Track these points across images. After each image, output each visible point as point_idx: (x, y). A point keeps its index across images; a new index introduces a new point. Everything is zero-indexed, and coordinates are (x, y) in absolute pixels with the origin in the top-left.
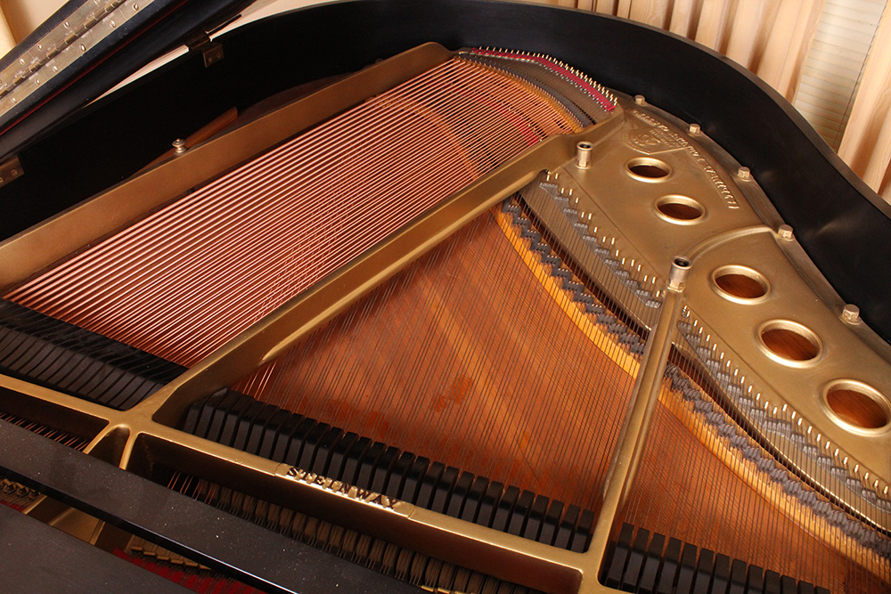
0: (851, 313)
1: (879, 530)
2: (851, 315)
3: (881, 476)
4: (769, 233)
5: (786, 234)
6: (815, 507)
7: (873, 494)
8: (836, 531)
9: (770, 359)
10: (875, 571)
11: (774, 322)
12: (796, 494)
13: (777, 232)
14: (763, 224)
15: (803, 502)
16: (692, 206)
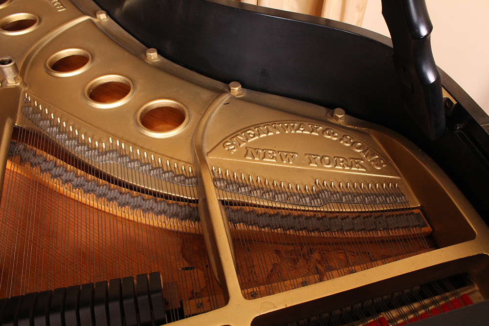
0: (152, 54)
1: (190, 201)
2: (153, 56)
3: (186, 161)
4: (89, 19)
5: (103, 16)
6: (143, 208)
7: (182, 177)
8: (162, 217)
9: (96, 109)
10: (193, 231)
11: (96, 80)
12: (128, 203)
13: (95, 17)
14: (85, 14)
15: (134, 207)
16: (31, 19)
